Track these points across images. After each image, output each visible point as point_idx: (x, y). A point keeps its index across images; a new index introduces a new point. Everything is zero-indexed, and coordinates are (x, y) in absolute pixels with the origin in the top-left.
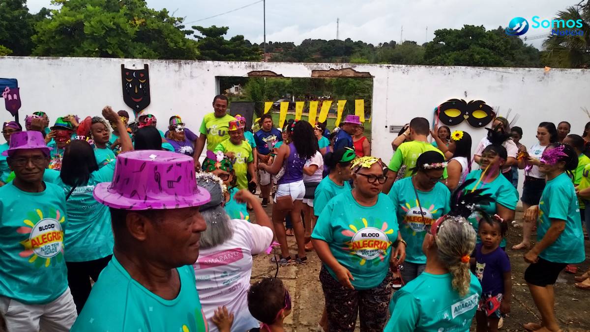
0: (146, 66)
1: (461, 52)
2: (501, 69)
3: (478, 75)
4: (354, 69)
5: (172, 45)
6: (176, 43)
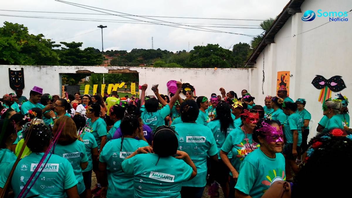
0: (22, 69)
1: (206, 58)
2: (195, 69)
3: (186, 71)
4: (129, 69)
5: (43, 55)
6: (46, 54)
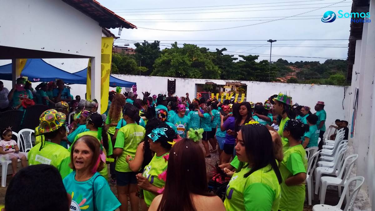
0: (175, 80)
4: (241, 82)
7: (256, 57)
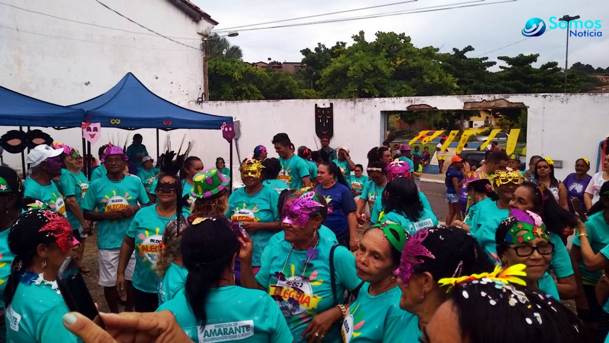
0: (331, 104)
4: (508, 100)
5: (428, 81)
6: (433, 78)
7: (533, 58)
